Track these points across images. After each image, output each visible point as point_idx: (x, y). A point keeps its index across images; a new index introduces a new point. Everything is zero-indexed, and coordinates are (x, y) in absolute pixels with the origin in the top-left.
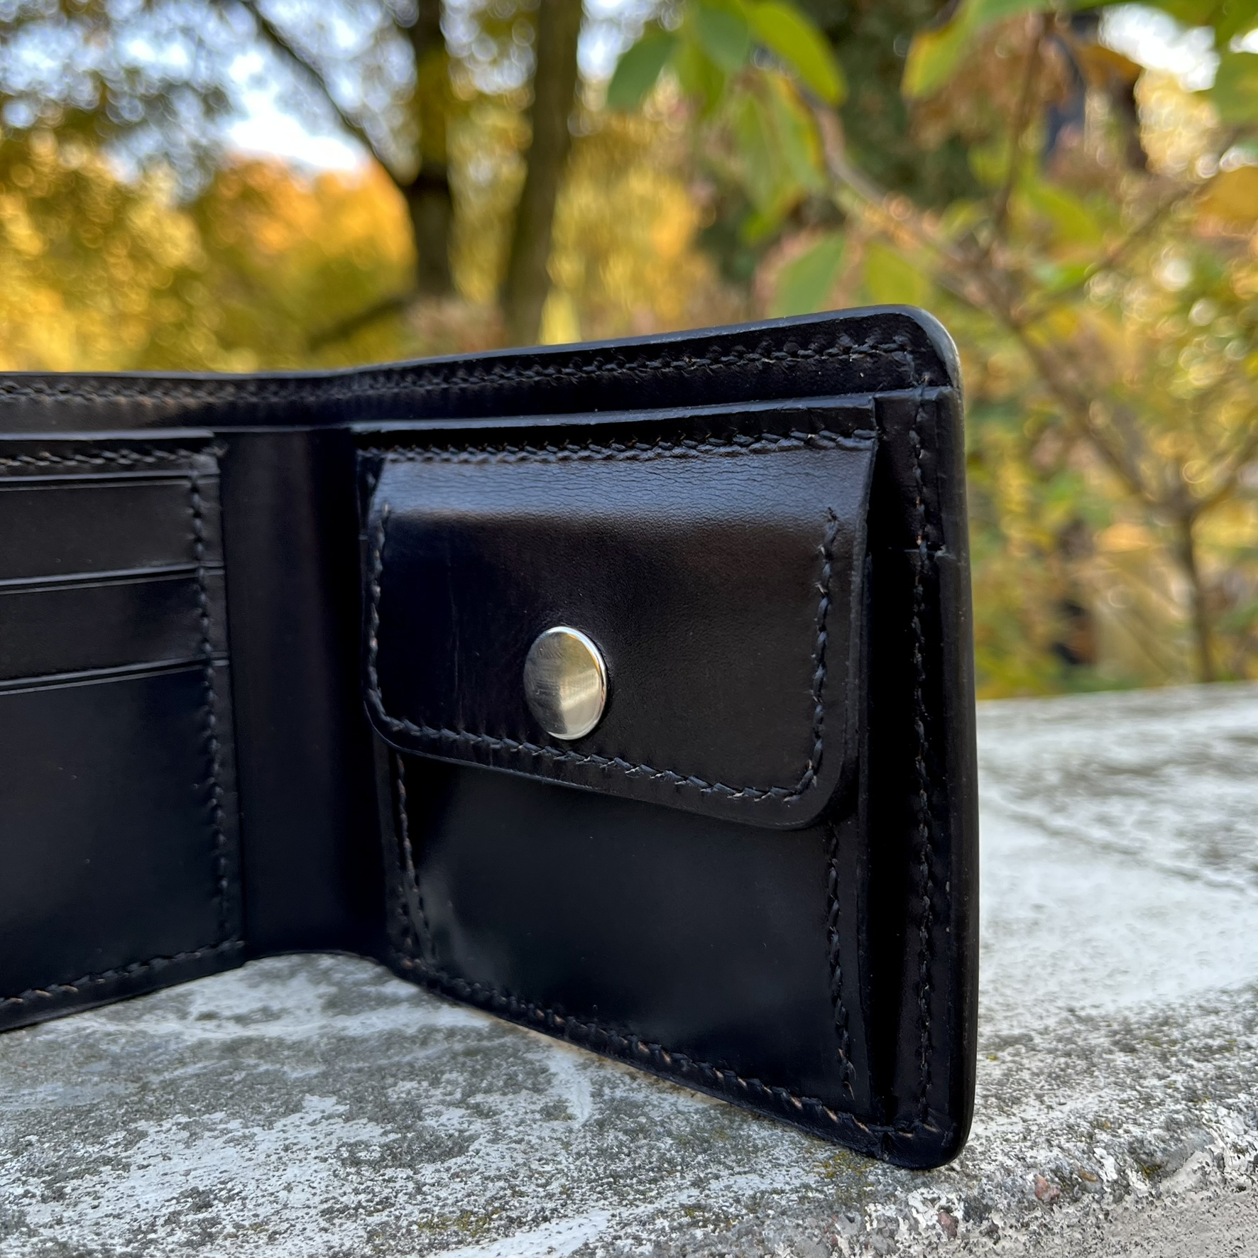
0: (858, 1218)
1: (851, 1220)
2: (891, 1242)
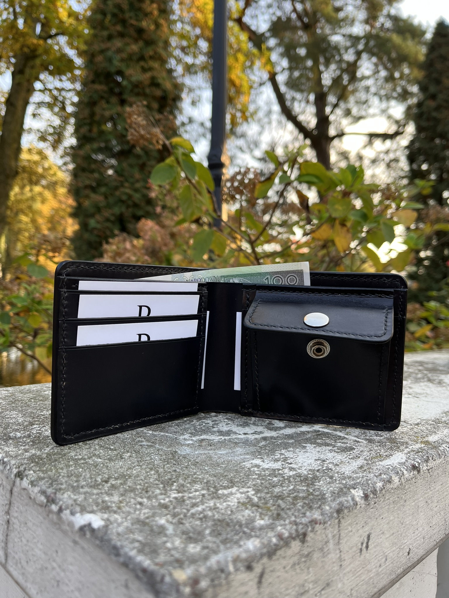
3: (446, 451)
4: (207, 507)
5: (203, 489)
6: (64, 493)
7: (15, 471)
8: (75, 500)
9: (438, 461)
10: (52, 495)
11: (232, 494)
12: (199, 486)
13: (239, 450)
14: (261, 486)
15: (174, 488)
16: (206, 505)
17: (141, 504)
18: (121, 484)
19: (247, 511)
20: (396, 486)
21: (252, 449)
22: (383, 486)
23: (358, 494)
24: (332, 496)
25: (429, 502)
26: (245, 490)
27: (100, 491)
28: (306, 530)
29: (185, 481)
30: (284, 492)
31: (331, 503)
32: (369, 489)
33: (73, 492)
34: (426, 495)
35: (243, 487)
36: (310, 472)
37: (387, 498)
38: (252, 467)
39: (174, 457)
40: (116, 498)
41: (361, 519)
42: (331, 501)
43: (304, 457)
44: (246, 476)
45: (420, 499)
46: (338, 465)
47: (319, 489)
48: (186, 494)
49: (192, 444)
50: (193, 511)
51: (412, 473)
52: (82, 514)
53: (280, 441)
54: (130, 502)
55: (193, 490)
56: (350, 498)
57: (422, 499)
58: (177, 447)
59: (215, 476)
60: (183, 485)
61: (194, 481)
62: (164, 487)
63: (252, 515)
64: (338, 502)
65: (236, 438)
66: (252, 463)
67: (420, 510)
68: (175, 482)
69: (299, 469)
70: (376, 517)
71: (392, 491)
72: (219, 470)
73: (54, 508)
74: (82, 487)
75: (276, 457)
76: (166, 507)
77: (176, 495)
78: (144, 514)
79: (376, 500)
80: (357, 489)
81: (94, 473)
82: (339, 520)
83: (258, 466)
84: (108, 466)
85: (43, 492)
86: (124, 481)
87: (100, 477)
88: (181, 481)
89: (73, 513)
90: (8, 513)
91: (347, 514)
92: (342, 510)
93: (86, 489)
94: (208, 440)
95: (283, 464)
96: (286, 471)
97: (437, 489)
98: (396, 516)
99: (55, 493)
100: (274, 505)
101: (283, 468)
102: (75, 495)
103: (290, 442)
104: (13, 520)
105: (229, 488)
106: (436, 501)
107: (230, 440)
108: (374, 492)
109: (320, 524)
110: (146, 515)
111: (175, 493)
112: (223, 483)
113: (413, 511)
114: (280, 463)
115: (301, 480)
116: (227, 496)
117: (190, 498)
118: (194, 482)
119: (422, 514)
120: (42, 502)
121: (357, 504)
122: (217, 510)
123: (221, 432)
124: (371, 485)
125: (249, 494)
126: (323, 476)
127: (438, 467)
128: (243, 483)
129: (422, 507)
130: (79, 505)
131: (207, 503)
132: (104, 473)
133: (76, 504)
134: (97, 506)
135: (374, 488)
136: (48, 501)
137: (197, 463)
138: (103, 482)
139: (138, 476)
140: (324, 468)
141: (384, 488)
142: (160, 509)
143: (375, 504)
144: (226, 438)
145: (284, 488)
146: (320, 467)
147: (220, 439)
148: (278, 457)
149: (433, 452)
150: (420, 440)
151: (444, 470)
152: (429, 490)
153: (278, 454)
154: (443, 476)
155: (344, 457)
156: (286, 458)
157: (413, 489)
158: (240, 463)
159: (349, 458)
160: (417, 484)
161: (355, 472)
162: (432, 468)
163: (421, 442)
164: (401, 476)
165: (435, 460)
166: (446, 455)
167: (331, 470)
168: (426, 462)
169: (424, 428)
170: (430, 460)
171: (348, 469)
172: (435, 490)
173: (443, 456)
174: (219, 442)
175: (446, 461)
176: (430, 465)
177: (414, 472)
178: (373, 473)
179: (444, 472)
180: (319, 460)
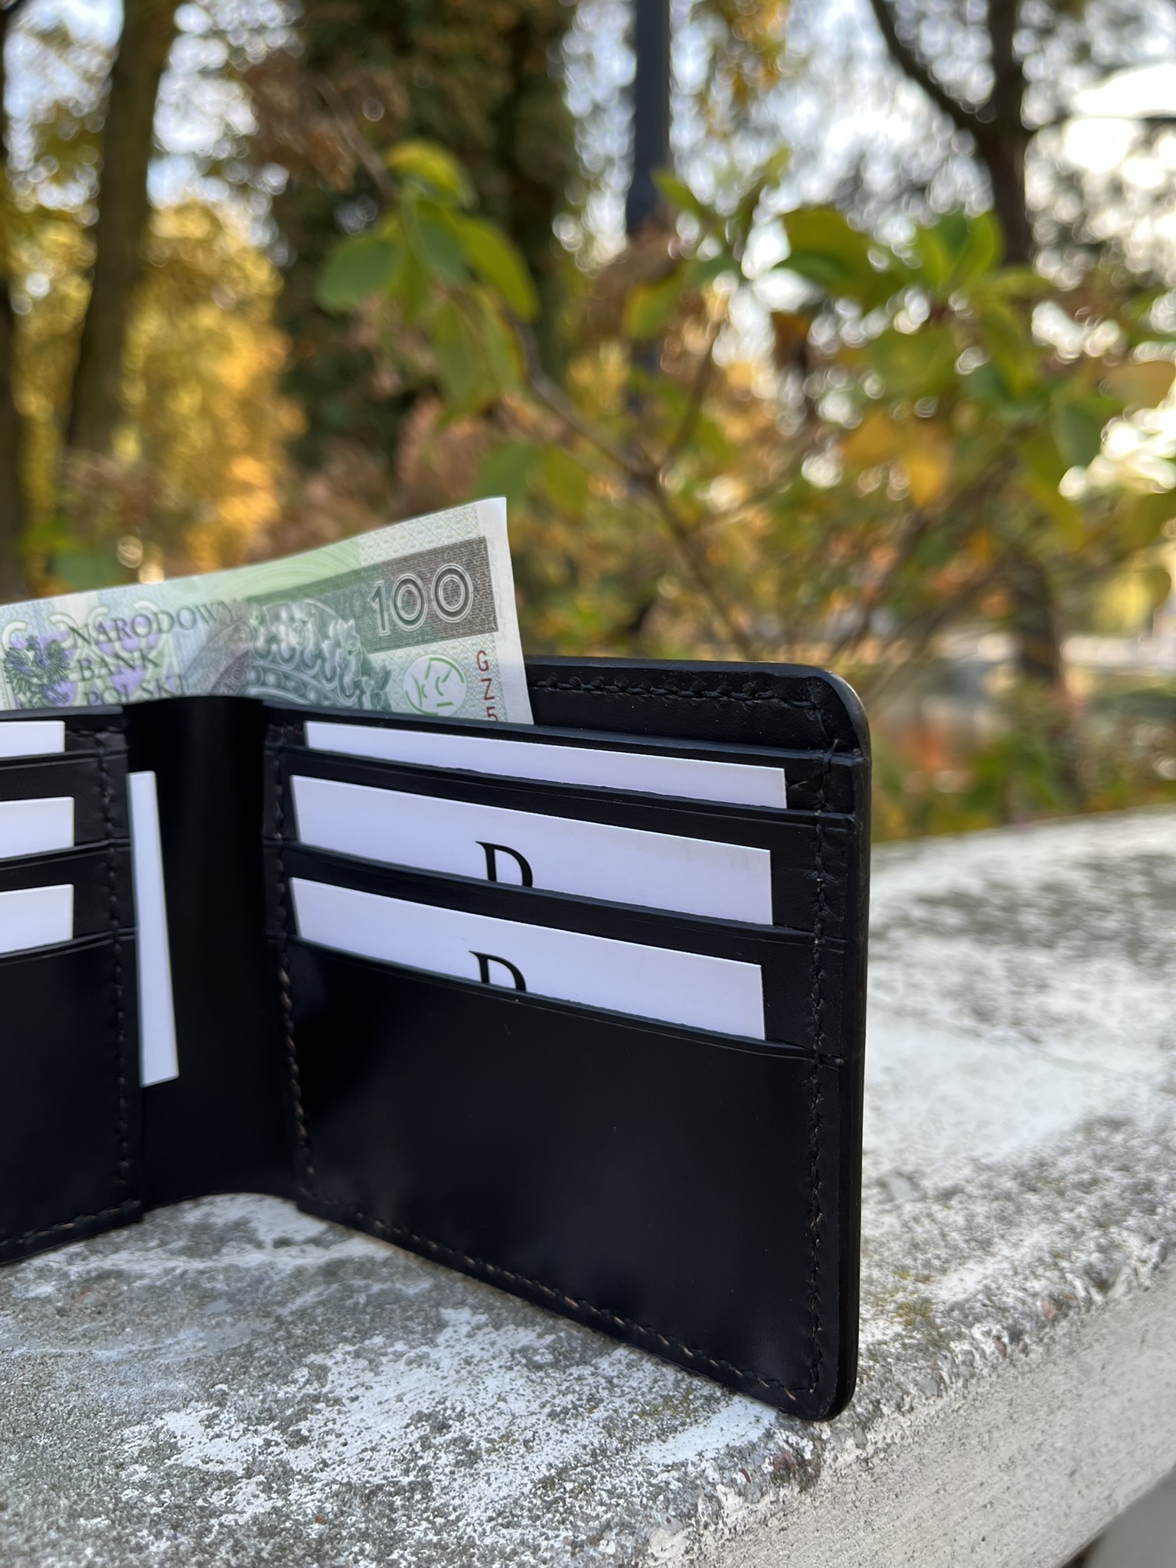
0: (949, 1355)
1: (946, 1357)
2: (971, 1368)
3: (977, 1356)
9: (927, 1409)
13: (189, 1340)
21: (236, 1334)
36: (330, 1506)
38: (141, 1455)
43: (390, 1392)
44: (71, 1516)
46: (473, 1458)
49: (46, 1301)
51: (770, 1497)
65: (227, 1269)
66: (157, 1434)
75: (281, 1393)
83: (165, 1452)
94: (119, 1275)
95: (269, 1444)
101: (250, 1471)
103: (410, 1293)
114: (262, 1436)
115: (257, 1558)
123: (205, 1230)
144: (195, 1265)
147: (168, 1271)
148: (292, 1388)
149: (913, 1374)
150: (900, 1297)
151: (957, 1435)
152: (861, 1534)
153: (301, 1374)
154: (949, 1456)
155: (535, 1406)
156: (316, 1399)
157: (768, 1558)
158: (120, 1425)
159: (552, 1415)
160: (791, 1535)
161: (506, 1517)
162: (889, 1445)
163: (901, 1306)
164: (706, 1527)
165: (912, 1409)
166: (973, 1376)
167: (427, 1487)
168: (858, 1431)
169: (961, 1221)
170: (882, 1415)
171: (490, 1492)
172: (897, 1523)
173: (960, 1384)
174: (150, 1289)
175: (970, 1397)
176: (879, 1437)
177: (782, 1492)
178: (575, 1528)
179: (956, 1443)
180: (428, 1417)
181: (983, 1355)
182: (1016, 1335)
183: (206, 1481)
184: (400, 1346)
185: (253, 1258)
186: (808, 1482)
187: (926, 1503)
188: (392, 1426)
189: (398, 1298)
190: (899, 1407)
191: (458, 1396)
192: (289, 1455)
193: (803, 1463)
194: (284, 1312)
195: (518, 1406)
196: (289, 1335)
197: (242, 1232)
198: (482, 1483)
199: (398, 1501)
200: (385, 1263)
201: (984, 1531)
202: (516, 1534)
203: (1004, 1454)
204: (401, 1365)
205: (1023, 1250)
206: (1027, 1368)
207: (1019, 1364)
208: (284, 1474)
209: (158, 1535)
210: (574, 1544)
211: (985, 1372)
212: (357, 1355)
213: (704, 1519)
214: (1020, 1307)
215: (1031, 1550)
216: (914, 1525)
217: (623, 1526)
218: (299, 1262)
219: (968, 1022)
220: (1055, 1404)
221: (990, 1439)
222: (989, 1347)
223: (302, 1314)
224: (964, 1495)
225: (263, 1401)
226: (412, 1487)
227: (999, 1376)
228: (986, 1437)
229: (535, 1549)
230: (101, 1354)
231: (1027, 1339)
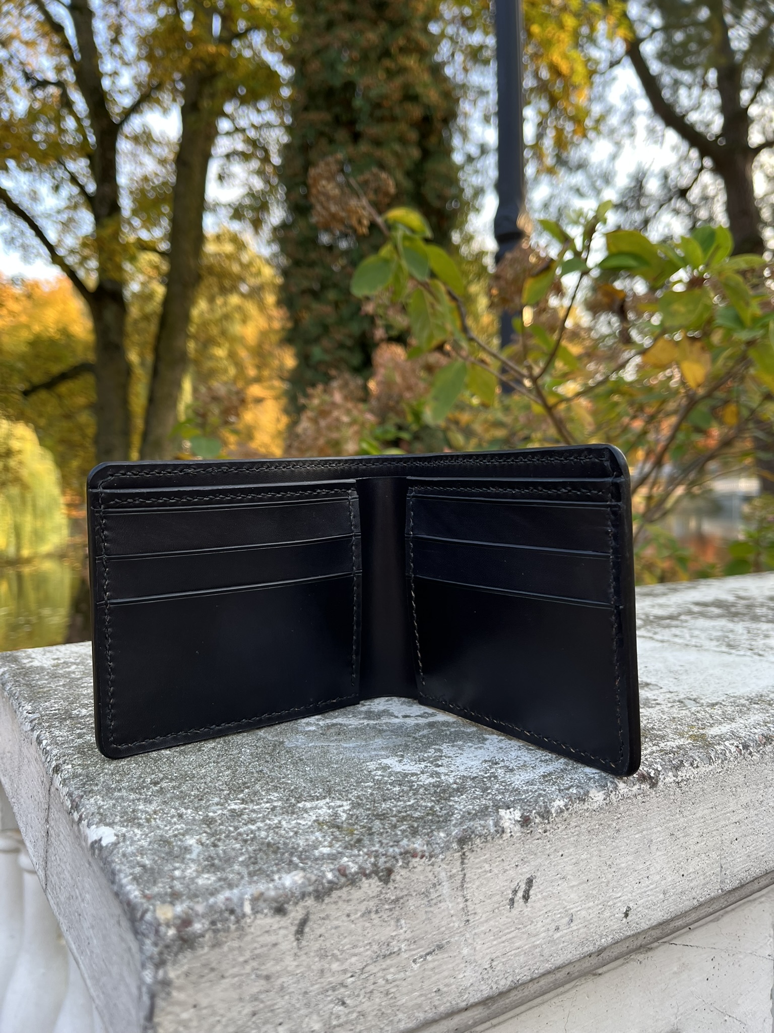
0: (714, 750)
1: (712, 750)
2: (725, 757)
3: (727, 752)
4: (266, 825)
5: (280, 799)
6: (92, 797)
7: (54, 763)
8: (99, 808)
9: (704, 769)
10: (77, 800)
11: (316, 808)
12: (276, 795)
13: (379, 742)
14: (367, 798)
15: (242, 795)
16: (268, 822)
17: (180, 816)
18: (174, 788)
19: (317, 834)
20: (595, 806)
21: (400, 741)
22: (565, 806)
23: (511, 817)
24: (463, 817)
25: (679, 834)
26: (339, 803)
27: (138, 796)
28: (393, 866)
29: (262, 788)
30: (394, 809)
31: (452, 828)
32: (534, 809)
33: (103, 797)
34: (671, 824)
35: (339, 799)
36: (458, 781)
37: (573, 824)
38: (377, 769)
39: (274, 750)
40: (151, 808)
41: (512, 854)
42: (454, 826)
43: (471, 755)
44: (357, 783)
45: (655, 830)
46: (512, 770)
47: (450, 806)
48: (251, 806)
49: (314, 731)
50: (241, 830)
51: (637, 787)
52: (97, 827)
53: (453, 730)
54: (167, 814)
55: (265, 800)
56: (491, 823)
57: (659, 829)
58: (289, 735)
59: (311, 782)
60: (255, 793)
61: (276, 787)
62: (229, 794)
63: (320, 839)
64: (465, 827)
65: (386, 723)
66: (380, 764)
67: (653, 848)
68: (248, 788)
69: (446, 774)
70: (548, 852)
71: (587, 814)
72: (325, 773)
73: (76, 816)
74: (120, 790)
75: (426, 755)
76: (209, 822)
77: (236, 807)
78: (177, 829)
79: (548, 827)
80: (512, 809)
81: (148, 770)
82: (464, 854)
83: (385, 768)
84: (173, 762)
85: (70, 795)
86: (180, 785)
87: (153, 776)
88: (258, 787)
89: (89, 826)
90: (47, 821)
91: (481, 845)
92: (470, 839)
93: (124, 793)
94: (341, 725)
95: (427, 767)
96: (423, 777)
97: (698, 815)
98: (596, 853)
99: (82, 797)
100: (364, 827)
101: (422, 773)
102: (103, 801)
103: (468, 730)
104: (51, 832)
105: (317, 800)
106: (697, 834)
107: (374, 727)
108: (545, 815)
109: (422, 857)
110: (176, 832)
111: (236, 804)
112: (315, 793)
113: (637, 847)
114: (423, 765)
115: (435, 792)
116: (306, 810)
117: (253, 811)
118: (276, 789)
119: (659, 853)
120: (67, 807)
121: (503, 832)
122: (277, 830)
123: (371, 712)
124: (541, 803)
125: (341, 809)
126: (475, 787)
127: (704, 778)
128: (344, 794)
129: (661, 842)
130: (101, 814)
131: (269, 819)
132: (161, 771)
133: (99, 813)
134: (122, 817)
135: (546, 807)
136: (72, 808)
137: (301, 760)
138: (151, 784)
139: (205, 776)
140: (486, 775)
141: (568, 809)
142: (200, 826)
143: (545, 832)
144: (372, 722)
145: (399, 803)
146: (482, 773)
147: (361, 724)
148: (429, 754)
149: (697, 754)
150: (691, 733)
151: (720, 784)
152: (678, 816)
153: (432, 751)
154: (716, 793)
155: (534, 759)
156: (441, 756)
157: (638, 813)
158: (363, 762)
159: (541, 761)
160: (647, 805)
161: (530, 783)
162: (688, 779)
163: (691, 735)
164: (611, 792)
165: (697, 767)
166: (726, 759)
167: (496, 777)
168: (674, 770)
169: (720, 712)
170: (684, 766)
171: (522, 778)
172: (694, 816)
173: (720, 761)
174: (356, 728)
175: (725, 769)
176: (684, 775)
177: (642, 786)
178: (558, 786)
179: (719, 787)
180: (489, 761)
181: (730, 752)
182: (746, 747)
183: (406, 775)
184: (470, 744)
185: (396, 721)
186: (654, 785)
187: (706, 812)
188: (476, 763)
189: (463, 732)
190: (692, 765)
191: (499, 756)
192: (437, 769)
193: (651, 778)
194: (417, 736)
195: (527, 759)
196: (421, 742)
197: (386, 713)
198: (518, 776)
199: (485, 780)
200: (454, 723)
201: (737, 835)
202: (536, 787)
203: (744, 800)
204: (473, 749)
205: (749, 721)
206: (752, 763)
207: (748, 760)
208: (438, 774)
209: (394, 787)
210: (560, 790)
211: (732, 759)
212: (453, 746)
213: (611, 789)
214: (748, 737)
215: (762, 854)
216: (702, 820)
217: (578, 787)
218: (416, 722)
219: (724, 649)
220: (768, 784)
221: (736, 791)
222: (733, 749)
223: (424, 736)
224: (725, 814)
225: (419, 757)
226: (490, 777)
227: (738, 763)
228: (734, 789)
229: (545, 790)
230: (345, 745)
231: (751, 749)
